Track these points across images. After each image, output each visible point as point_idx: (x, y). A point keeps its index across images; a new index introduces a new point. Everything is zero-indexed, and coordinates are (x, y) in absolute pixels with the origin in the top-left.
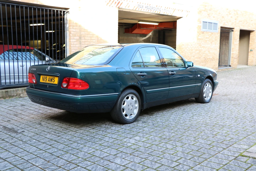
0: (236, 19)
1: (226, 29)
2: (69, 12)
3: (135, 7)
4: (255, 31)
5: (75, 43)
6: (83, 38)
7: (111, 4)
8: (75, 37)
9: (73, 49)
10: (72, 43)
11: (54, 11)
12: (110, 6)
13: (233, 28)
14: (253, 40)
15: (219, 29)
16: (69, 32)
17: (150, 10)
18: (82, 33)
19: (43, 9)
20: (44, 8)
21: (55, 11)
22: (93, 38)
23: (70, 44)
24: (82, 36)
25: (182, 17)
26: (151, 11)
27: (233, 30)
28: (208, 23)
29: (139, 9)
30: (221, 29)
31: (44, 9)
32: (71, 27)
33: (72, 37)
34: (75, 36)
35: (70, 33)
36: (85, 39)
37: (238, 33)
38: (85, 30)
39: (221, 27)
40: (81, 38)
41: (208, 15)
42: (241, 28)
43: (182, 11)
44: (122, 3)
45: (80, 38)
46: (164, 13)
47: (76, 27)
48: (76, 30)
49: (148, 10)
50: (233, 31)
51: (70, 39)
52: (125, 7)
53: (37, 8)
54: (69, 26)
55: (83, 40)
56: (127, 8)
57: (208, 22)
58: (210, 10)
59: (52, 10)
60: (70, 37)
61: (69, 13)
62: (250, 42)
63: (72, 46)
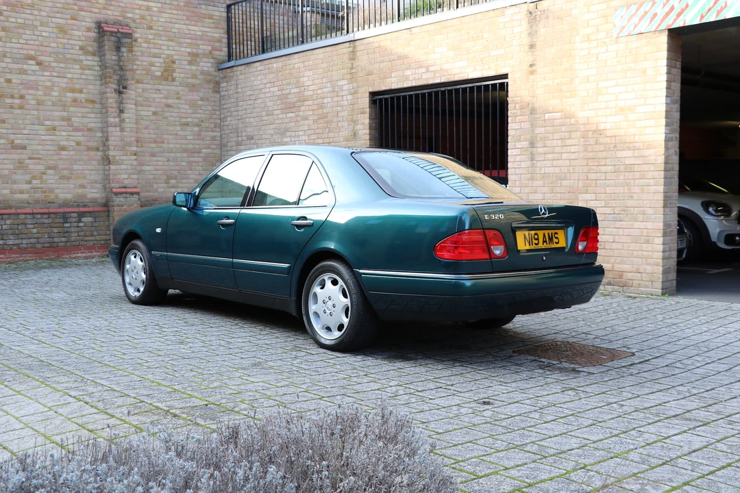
5: (518, 158)
6: (539, 144)
8: (517, 144)
9: (514, 173)
10: (511, 159)
18: (538, 130)
24: (538, 139)
33: (510, 144)
34: (519, 141)
36: (545, 147)
38: (545, 120)
40: (534, 144)
45: (532, 145)
47: (521, 117)
48: (522, 124)
55: (541, 150)
63: (510, 165)
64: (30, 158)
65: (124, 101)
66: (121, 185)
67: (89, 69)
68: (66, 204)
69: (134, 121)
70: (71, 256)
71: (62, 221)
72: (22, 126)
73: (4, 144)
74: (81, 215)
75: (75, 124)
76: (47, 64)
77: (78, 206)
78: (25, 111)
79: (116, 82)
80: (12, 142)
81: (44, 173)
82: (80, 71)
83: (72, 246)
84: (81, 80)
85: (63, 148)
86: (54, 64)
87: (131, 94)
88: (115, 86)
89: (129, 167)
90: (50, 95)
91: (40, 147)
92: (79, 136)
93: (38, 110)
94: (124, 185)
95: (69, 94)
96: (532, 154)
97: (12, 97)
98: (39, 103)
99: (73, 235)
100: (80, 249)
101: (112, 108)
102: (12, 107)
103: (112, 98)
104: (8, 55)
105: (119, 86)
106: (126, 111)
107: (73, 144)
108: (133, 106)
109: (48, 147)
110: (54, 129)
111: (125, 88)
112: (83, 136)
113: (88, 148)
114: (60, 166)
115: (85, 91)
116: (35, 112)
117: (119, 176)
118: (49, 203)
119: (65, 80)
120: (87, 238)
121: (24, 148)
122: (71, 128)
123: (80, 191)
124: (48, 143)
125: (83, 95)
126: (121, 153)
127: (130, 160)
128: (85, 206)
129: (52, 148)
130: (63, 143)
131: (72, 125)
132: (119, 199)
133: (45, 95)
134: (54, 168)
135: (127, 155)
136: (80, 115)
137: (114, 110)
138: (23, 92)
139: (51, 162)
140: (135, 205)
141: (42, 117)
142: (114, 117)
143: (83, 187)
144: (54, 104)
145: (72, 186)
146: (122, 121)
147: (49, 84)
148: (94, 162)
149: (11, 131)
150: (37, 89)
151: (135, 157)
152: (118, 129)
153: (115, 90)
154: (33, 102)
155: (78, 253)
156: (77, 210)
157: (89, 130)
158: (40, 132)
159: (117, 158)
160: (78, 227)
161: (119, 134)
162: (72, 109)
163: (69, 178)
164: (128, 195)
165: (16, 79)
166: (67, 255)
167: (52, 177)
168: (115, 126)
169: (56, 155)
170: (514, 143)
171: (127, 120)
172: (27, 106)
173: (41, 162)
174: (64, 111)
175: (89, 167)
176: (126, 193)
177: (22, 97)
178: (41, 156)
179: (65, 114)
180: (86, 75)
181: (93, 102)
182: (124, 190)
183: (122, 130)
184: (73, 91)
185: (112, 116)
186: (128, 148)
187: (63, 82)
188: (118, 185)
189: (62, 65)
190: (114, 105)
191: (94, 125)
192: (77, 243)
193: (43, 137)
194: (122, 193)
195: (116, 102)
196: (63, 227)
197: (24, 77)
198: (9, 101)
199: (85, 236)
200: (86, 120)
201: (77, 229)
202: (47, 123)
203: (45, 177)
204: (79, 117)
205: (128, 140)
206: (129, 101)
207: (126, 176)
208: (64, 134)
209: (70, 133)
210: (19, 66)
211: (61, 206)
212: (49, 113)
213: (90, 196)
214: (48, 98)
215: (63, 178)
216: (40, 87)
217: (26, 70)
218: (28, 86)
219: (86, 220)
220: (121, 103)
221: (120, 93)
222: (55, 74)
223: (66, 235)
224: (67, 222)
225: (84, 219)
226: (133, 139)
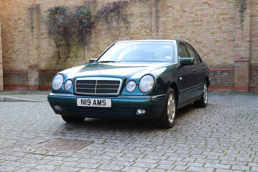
64: (203, 47)
65: (244, 16)
66: (241, 57)
67: (231, 3)
68: (218, 67)
69: (249, 25)
70: (217, 90)
71: (214, 74)
72: (201, 33)
73: (194, 42)
74: (223, 72)
75: (224, 30)
76: (212, 4)
77: (223, 68)
78: (202, 27)
79: (240, 7)
80: (197, 40)
81: (209, 53)
82: (227, 4)
83: (218, 86)
84: (227, 9)
85: (217, 41)
86: (215, 4)
87: (248, 11)
88: (239, 9)
89: (245, 48)
90: (213, 18)
91: (207, 42)
92: (225, 35)
93: (207, 25)
94: (242, 57)
95: (221, 16)
97: (198, 21)
98: (208, 22)
99: (219, 81)
100: (221, 88)
101: (238, 20)
102: (197, 26)
103: (238, 16)
104: (197, 4)
105: (242, 9)
106: (245, 20)
107: (222, 39)
108: (249, 18)
109: (211, 42)
110: (214, 33)
111: (245, 9)
112: (227, 35)
113: (229, 40)
114: (216, 50)
115: (228, 13)
116: (206, 27)
117: (239, 53)
118: (211, 66)
119: (220, 10)
120: (225, 83)
121: (201, 42)
122: (221, 32)
123: (224, 61)
124: (211, 39)
125: (228, 16)
126: (241, 41)
127: (246, 45)
128: (226, 68)
129: (213, 42)
130: (218, 39)
131: (222, 31)
132: (237, 64)
133: (211, 18)
134: (213, 50)
135: (244, 42)
136: (226, 25)
137: (238, 21)
138: (202, 18)
139: (212, 48)
140: (246, 67)
141: (209, 29)
142: (239, 24)
143: (226, 59)
144: (214, 22)
145: (221, 58)
146: (243, 26)
147: (212, 13)
148: (231, 47)
149: (196, 36)
150: (207, 16)
151: (249, 43)
152: (240, 30)
153: (240, 11)
154: (206, 22)
155: (220, 89)
156: (221, 69)
157: (230, 32)
158: (208, 35)
159: (239, 44)
160: (221, 77)
161: (241, 32)
162: (222, 23)
163: (220, 55)
164: (242, 62)
165: (199, 13)
166: (215, 90)
167: (212, 55)
168: (239, 29)
169: (214, 45)
171: (245, 25)
172: (203, 24)
173: (208, 48)
174: (219, 24)
175: (229, 49)
176: (241, 61)
177: (201, 21)
178: (208, 46)
179: (219, 26)
180: (229, 6)
181: (232, 18)
182: (240, 60)
183: (242, 30)
184: (223, 14)
185: (237, 24)
186: (245, 39)
187: (218, 11)
188: (239, 57)
189: (219, 3)
190: (239, 18)
191: (232, 29)
192: (220, 85)
193: (209, 37)
194: (239, 61)
195: (240, 17)
196: (214, 77)
197: (203, 12)
198: (196, 23)
199: (224, 81)
200: (228, 27)
201: (220, 78)
202: (211, 31)
203: (209, 55)
204: (225, 26)
205: (245, 35)
206: (247, 15)
207: (243, 53)
208: (218, 35)
209: (221, 34)
210: (201, 8)
211: (215, 68)
212: (212, 26)
213: (229, 63)
214: (212, 19)
215: (217, 55)
216: (209, 15)
217: (203, 9)
218: (203, 15)
219: (225, 74)
220: (242, 17)
221: (242, 12)
222: (215, 8)
223: (215, 81)
224: (216, 75)
225: (224, 74)
226: (248, 34)
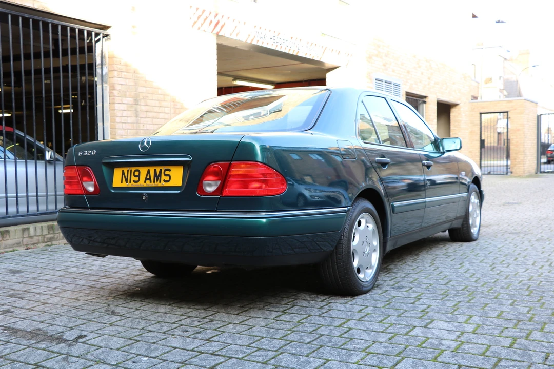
0: (429, 79)
1: (415, 98)
2: (108, 37)
3: (249, 36)
4: (460, 105)
5: (125, 113)
6: (142, 102)
7: (202, 24)
8: (124, 99)
9: (121, 128)
10: (118, 113)
11: (73, 30)
12: (199, 29)
13: (425, 97)
14: (457, 124)
15: (403, 96)
16: (110, 87)
17: (279, 46)
18: (141, 89)
19: (48, 23)
20: (50, 21)
21: (77, 30)
22: (164, 104)
23: (113, 116)
24: (141, 97)
25: (339, 67)
26: (281, 47)
27: (424, 100)
28: (384, 83)
29: (258, 41)
30: (406, 98)
31: (50, 24)
32: (116, 73)
33: (117, 98)
34: (125, 96)
35: (113, 88)
36: (147, 105)
37: (435, 107)
38: (146, 81)
39: (406, 92)
40: (138, 101)
41: (384, 65)
42: (438, 97)
43: (338, 52)
44: (225, 24)
45: (136, 102)
46: (306, 54)
47: (125, 73)
48: (127, 80)
49: (276, 44)
50: (425, 102)
51: (114, 103)
52: (231, 34)
53: (31, 20)
54: (110, 71)
55: (143, 108)
56: (234, 37)
57: (384, 80)
58: (386, 56)
59: (68, 28)
60: (114, 99)
61: (110, 39)
62: (452, 127)
63: (118, 119)
96: (136, 111)
170: (120, 98)
